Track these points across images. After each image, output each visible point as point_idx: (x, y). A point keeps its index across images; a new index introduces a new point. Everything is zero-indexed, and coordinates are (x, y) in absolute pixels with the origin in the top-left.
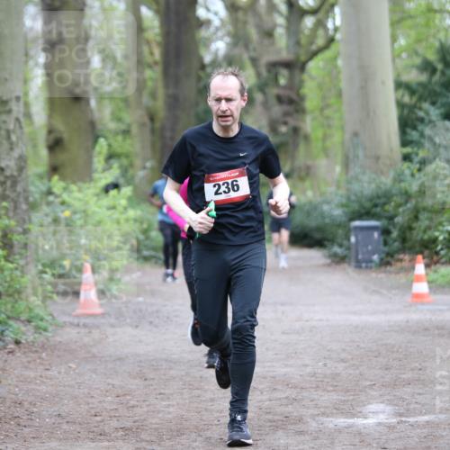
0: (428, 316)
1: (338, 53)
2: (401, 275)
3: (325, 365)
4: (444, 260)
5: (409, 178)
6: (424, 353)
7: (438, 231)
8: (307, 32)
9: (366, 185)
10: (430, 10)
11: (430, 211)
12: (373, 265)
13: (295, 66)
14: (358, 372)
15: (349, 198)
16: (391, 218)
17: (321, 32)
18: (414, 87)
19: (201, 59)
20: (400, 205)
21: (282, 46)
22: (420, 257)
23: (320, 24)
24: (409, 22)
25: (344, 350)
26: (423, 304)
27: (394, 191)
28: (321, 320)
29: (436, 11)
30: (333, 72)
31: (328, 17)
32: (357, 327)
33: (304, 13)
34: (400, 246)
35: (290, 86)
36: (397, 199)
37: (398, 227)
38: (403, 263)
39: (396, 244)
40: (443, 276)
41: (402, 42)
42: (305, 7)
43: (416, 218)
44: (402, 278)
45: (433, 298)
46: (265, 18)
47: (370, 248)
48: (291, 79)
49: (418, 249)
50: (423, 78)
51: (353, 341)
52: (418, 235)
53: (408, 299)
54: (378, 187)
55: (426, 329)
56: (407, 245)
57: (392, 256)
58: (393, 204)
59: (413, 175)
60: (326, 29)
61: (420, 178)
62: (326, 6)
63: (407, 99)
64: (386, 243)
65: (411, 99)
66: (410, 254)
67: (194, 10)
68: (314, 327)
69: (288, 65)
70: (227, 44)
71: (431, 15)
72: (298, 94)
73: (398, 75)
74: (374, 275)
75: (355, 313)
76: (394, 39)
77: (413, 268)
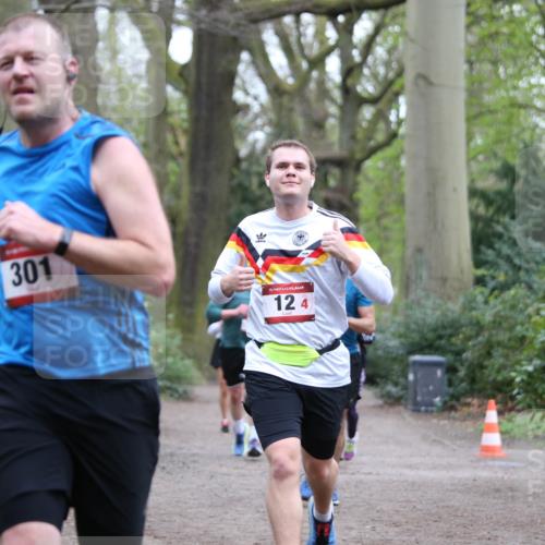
0: (500, 475)
1: (402, 152)
2: (467, 422)
3: (374, 529)
4: (519, 407)
5: (482, 306)
6: (494, 519)
7: (515, 371)
8: (364, 124)
9: (429, 312)
10: (514, 104)
11: (505, 347)
12: (434, 409)
13: (348, 165)
14: (413, 538)
15: (407, 327)
16: (458, 354)
17: (381, 125)
18: (492, 196)
19: (236, 152)
20: (469, 338)
21: (334, 139)
22: (492, 402)
23: (381, 116)
24: (488, 118)
25: (397, 511)
26: (494, 459)
27: (463, 321)
28: (370, 473)
29: (521, 106)
30: (394, 174)
31: (390, 109)
32: (413, 483)
33: (362, 101)
34: (468, 388)
35: (341, 189)
36: (467, 331)
37: (466, 364)
38: (471, 409)
39: (464, 385)
40: (519, 426)
41: (479, 141)
42: (365, 95)
43: (489, 354)
44: (469, 427)
45: (505, 452)
46: (315, 105)
47: (431, 388)
48: (343, 179)
49: (489, 392)
50: (503, 185)
51: (408, 501)
52: (490, 376)
53: (476, 452)
54: (444, 315)
55: (498, 490)
56: (476, 387)
57: (458, 399)
58: (461, 336)
59: (486, 302)
60: (388, 123)
61: (495, 306)
62: (389, 95)
63: (481, 210)
64: (450, 384)
65: (487, 210)
66: (479, 398)
67: (230, 93)
68: (361, 482)
69: (340, 163)
70: (268, 135)
71: (515, 110)
72: (351, 199)
73: (472, 181)
74: (435, 421)
75: (410, 467)
76: (470, 137)
77: (484, 415)
